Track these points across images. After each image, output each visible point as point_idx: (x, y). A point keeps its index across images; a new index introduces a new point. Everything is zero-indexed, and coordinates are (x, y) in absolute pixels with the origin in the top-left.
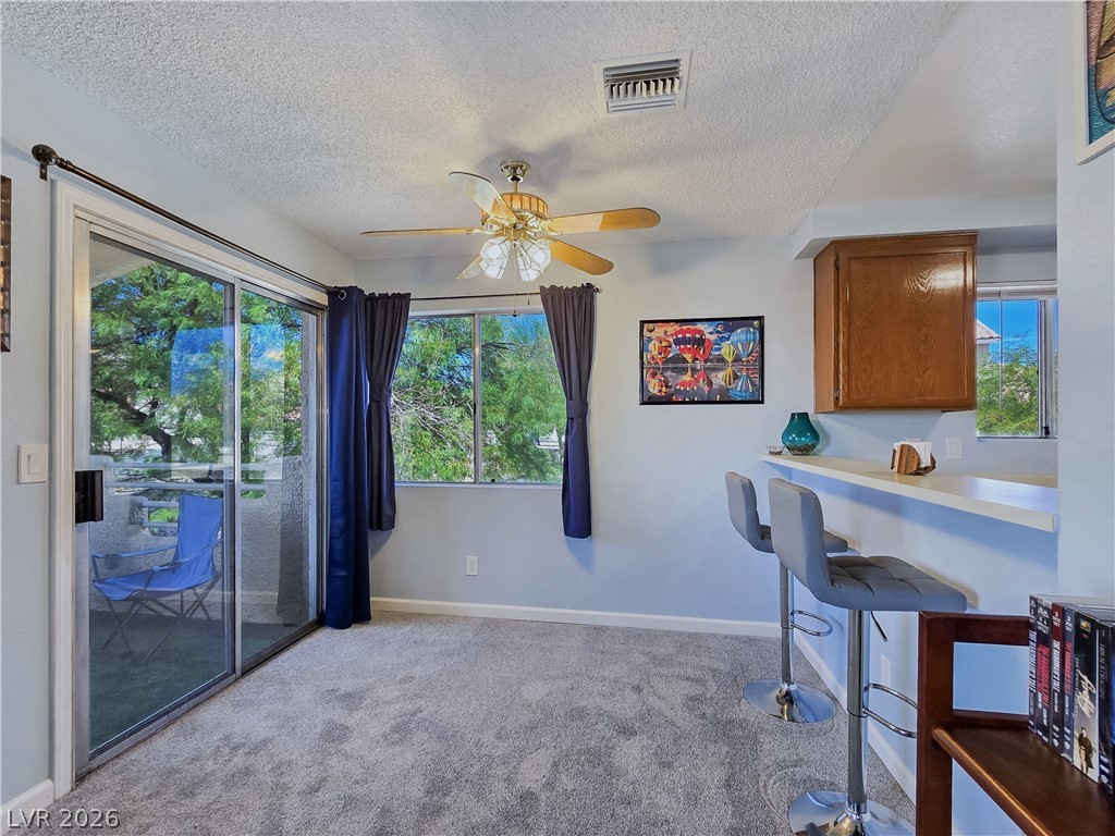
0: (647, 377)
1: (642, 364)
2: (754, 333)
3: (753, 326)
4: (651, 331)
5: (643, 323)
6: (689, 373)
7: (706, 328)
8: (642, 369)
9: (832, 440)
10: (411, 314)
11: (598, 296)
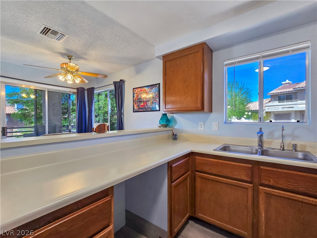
0: (134, 104)
1: (133, 100)
2: (157, 89)
3: (157, 87)
4: (135, 91)
5: (133, 89)
6: (143, 103)
7: (146, 89)
8: (133, 102)
9: (178, 123)
10: (95, 92)
11: (125, 83)
